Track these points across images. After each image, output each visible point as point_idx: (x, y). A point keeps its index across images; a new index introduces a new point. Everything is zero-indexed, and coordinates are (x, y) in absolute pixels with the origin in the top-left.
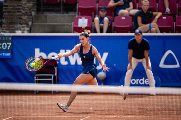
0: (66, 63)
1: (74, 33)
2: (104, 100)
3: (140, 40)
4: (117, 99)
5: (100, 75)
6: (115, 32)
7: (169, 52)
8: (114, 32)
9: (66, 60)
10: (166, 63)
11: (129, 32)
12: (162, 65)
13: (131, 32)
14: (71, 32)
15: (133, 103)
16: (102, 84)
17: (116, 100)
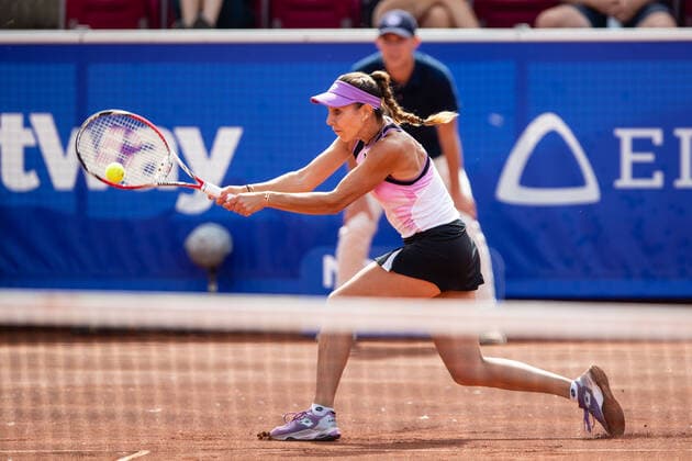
0: (30, 181)
1: (67, 27)
2: (222, 366)
3: (405, 65)
4: (288, 360)
5: (202, 241)
6: (277, 22)
7: (547, 123)
8: (270, 26)
9: (27, 168)
10: (529, 178)
11: (347, 22)
12: (510, 190)
13: (356, 25)
14: (54, 27)
15: (365, 381)
16: (213, 287)
17: (280, 367)
